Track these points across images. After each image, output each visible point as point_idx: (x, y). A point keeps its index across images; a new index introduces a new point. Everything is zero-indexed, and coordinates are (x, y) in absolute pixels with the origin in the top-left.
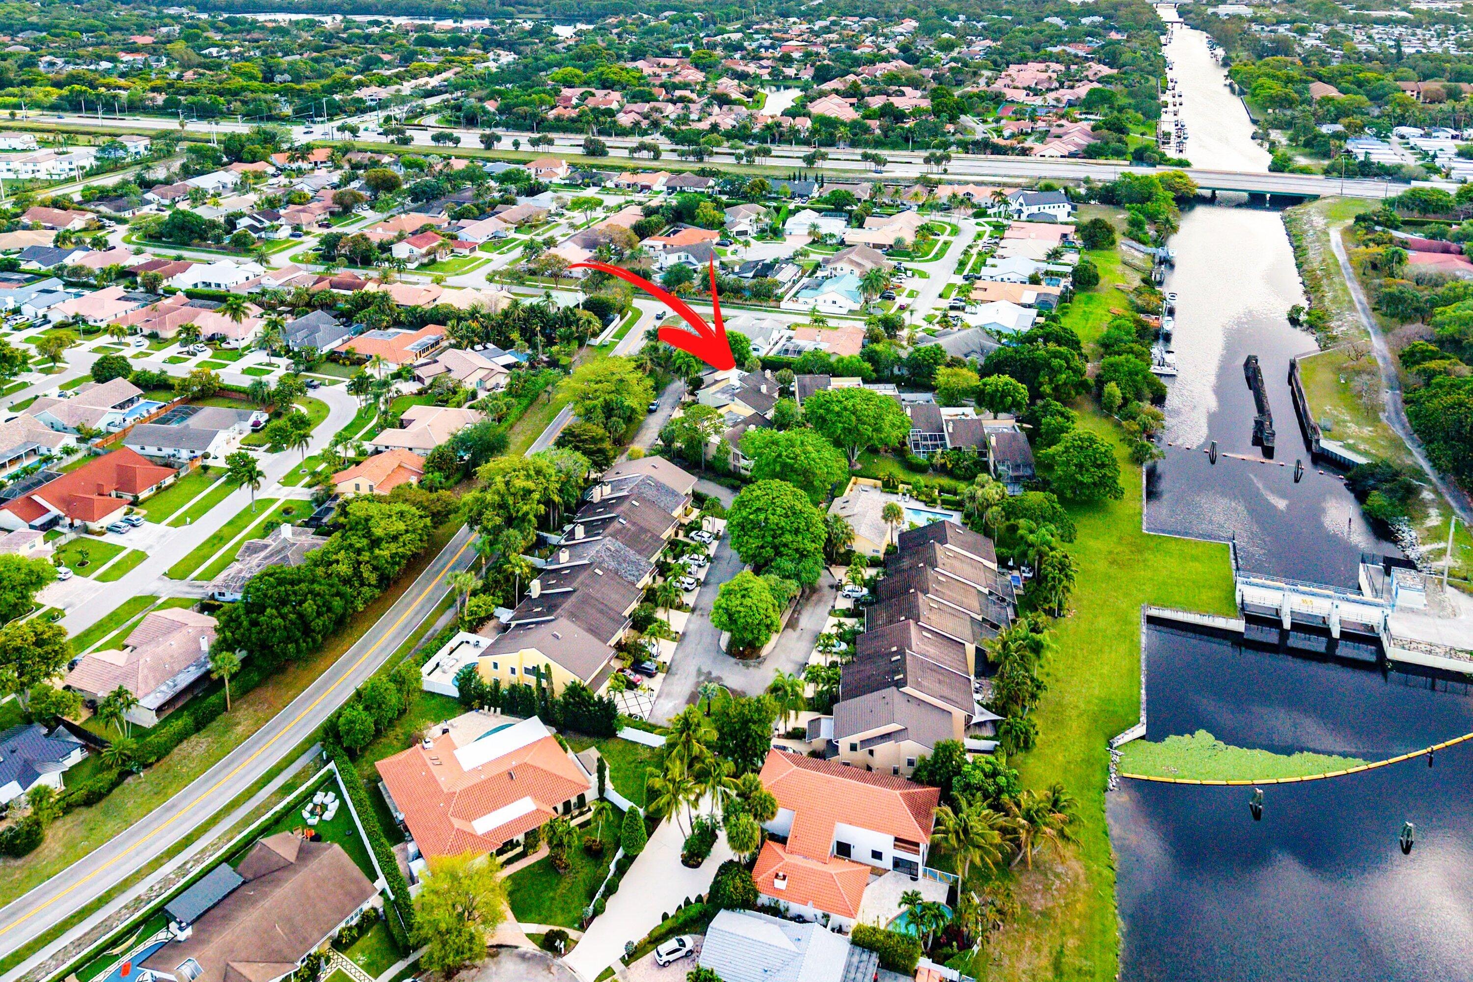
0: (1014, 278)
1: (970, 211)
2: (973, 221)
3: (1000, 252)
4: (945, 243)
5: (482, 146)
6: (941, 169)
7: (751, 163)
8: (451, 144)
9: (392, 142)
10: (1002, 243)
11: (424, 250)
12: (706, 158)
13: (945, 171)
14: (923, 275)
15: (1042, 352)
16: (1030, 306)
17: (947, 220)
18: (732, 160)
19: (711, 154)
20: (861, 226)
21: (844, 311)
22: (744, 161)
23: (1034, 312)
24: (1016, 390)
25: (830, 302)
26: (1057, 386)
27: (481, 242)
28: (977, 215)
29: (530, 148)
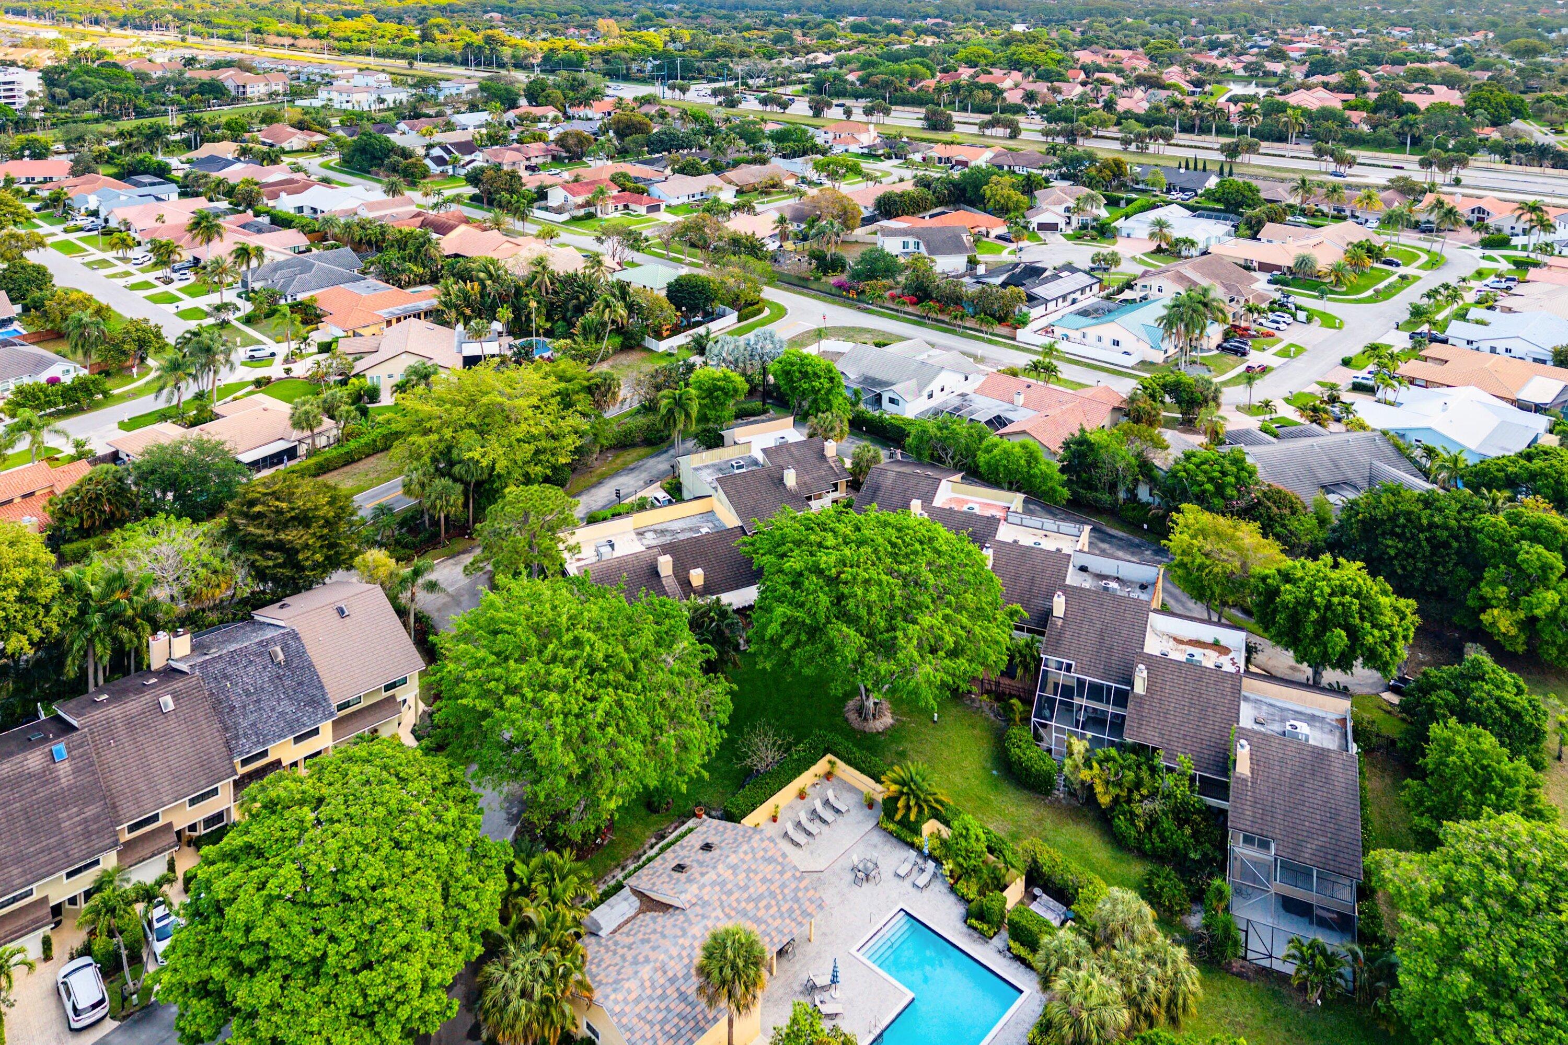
0: (1519, 348)
1: (1477, 237)
2: (1478, 252)
3: (1506, 301)
4: (1403, 278)
5: (811, 113)
6: (1449, 176)
7: (1142, 150)
8: (779, 110)
9: (720, 104)
10: (1518, 289)
11: (580, 200)
12: (1080, 141)
13: (1457, 182)
14: (1329, 321)
15: (1501, 519)
16: (1538, 409)
17: (1426, 245)
18: (1117, 146)
19: (1087, 135)
20: (1254, 237)
21: (1131, 361)
22: (1133, 147)
23: (1541, 422)
24: (1370, 611)
25: (1107, 342)
26: (1532, 621)
27: (674, 202)
28: (1486, 244)
29: (864, 118)
